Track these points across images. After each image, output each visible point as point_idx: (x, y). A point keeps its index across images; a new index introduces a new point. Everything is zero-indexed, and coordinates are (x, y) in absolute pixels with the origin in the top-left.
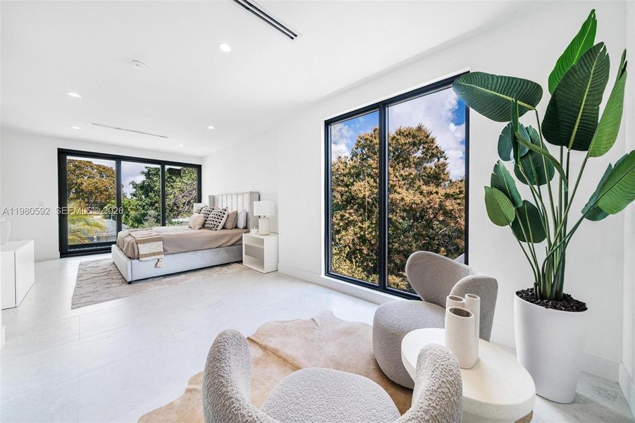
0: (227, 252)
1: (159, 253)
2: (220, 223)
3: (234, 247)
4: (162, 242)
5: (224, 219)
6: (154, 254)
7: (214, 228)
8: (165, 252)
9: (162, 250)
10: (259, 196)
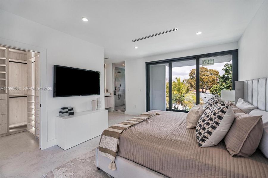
4: (117, 140)
9: (115, 150)
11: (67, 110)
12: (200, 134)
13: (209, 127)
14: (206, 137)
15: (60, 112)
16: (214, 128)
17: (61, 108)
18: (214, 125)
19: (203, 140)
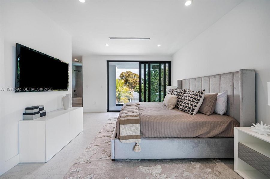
0: (209, 145)
1: (136, 137)
2: (196, 106)
3: (217, 140)
4: (139, 125)
5: (200, 103)
6: (132, 137)
7: (189, 111)
8: (142, 136)
9: (139, 134)
10: (256, 75)
11: (38, 110)
12: (190, 108)
13: (195, 103)
14: (194, 109)
15: (24, 114)
16: (197, 103)
17: (27, 109)
18: (197, 101)
19: (193, 111)
